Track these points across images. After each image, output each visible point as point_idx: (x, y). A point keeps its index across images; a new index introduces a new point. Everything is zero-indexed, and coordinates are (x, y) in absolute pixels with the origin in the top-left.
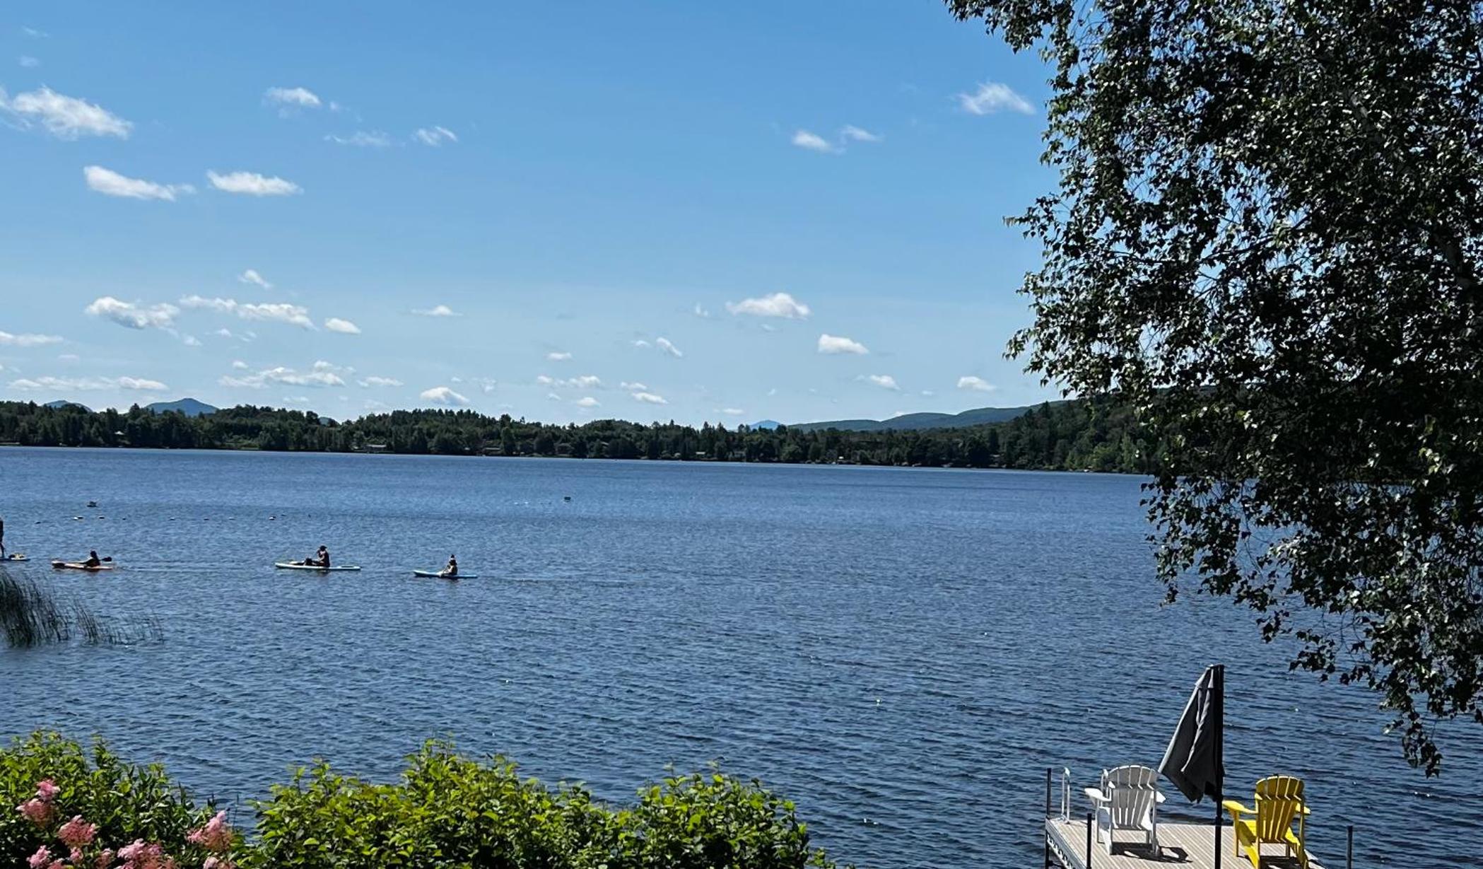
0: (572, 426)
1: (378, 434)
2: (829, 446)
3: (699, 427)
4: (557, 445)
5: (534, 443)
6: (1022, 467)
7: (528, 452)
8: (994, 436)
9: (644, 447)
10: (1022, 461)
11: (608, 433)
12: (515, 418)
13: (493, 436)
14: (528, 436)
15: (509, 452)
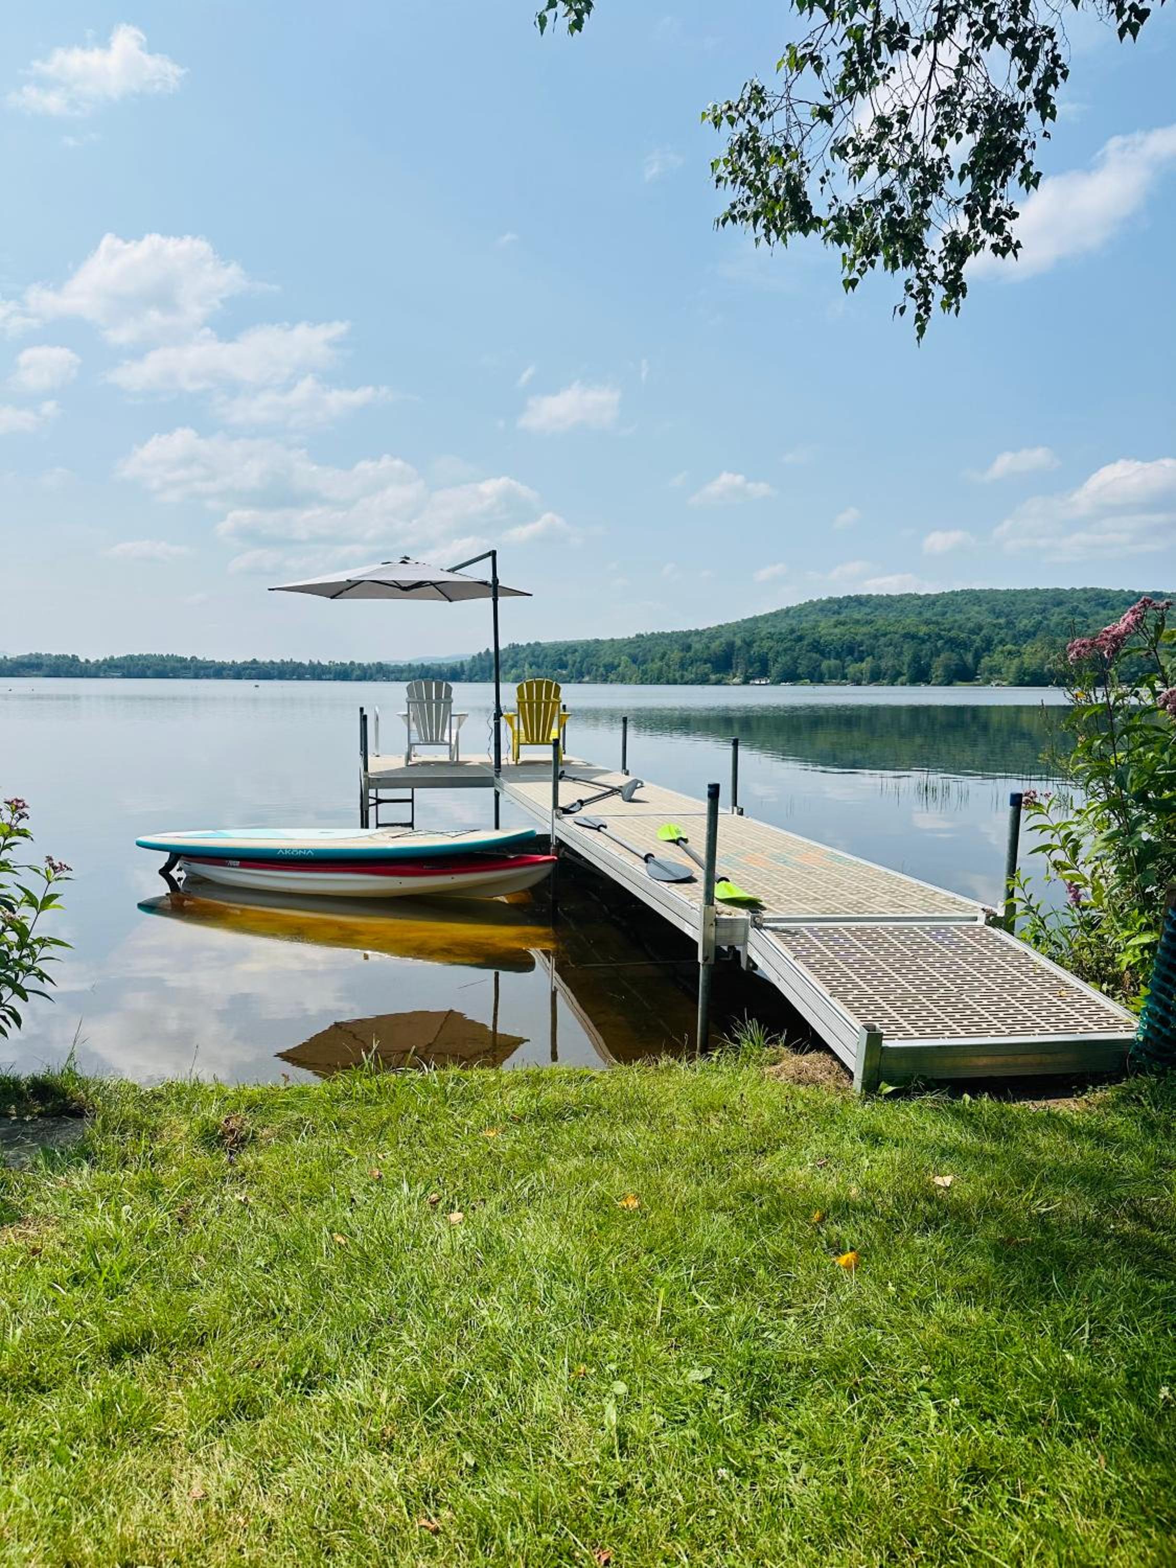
0: (233, 662)
1: (116, 667)
2: (378, 672)
3: (306, 663)
4: (225, 673)
5: (211, 671)
6: (476, 681)
7: (208, 677)
8: (462, 664)
9: (276, 673)
10: (477, 678)
11: (254, 666)
12: (200, 658)
13: (186, 668)
14: (207, 668)
15: (196, 677)
